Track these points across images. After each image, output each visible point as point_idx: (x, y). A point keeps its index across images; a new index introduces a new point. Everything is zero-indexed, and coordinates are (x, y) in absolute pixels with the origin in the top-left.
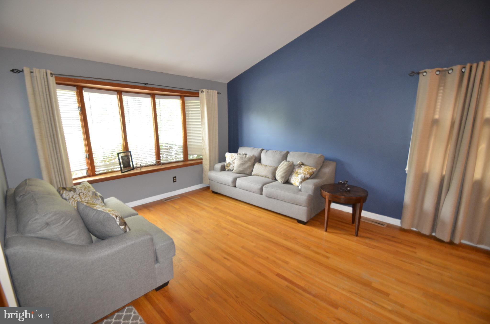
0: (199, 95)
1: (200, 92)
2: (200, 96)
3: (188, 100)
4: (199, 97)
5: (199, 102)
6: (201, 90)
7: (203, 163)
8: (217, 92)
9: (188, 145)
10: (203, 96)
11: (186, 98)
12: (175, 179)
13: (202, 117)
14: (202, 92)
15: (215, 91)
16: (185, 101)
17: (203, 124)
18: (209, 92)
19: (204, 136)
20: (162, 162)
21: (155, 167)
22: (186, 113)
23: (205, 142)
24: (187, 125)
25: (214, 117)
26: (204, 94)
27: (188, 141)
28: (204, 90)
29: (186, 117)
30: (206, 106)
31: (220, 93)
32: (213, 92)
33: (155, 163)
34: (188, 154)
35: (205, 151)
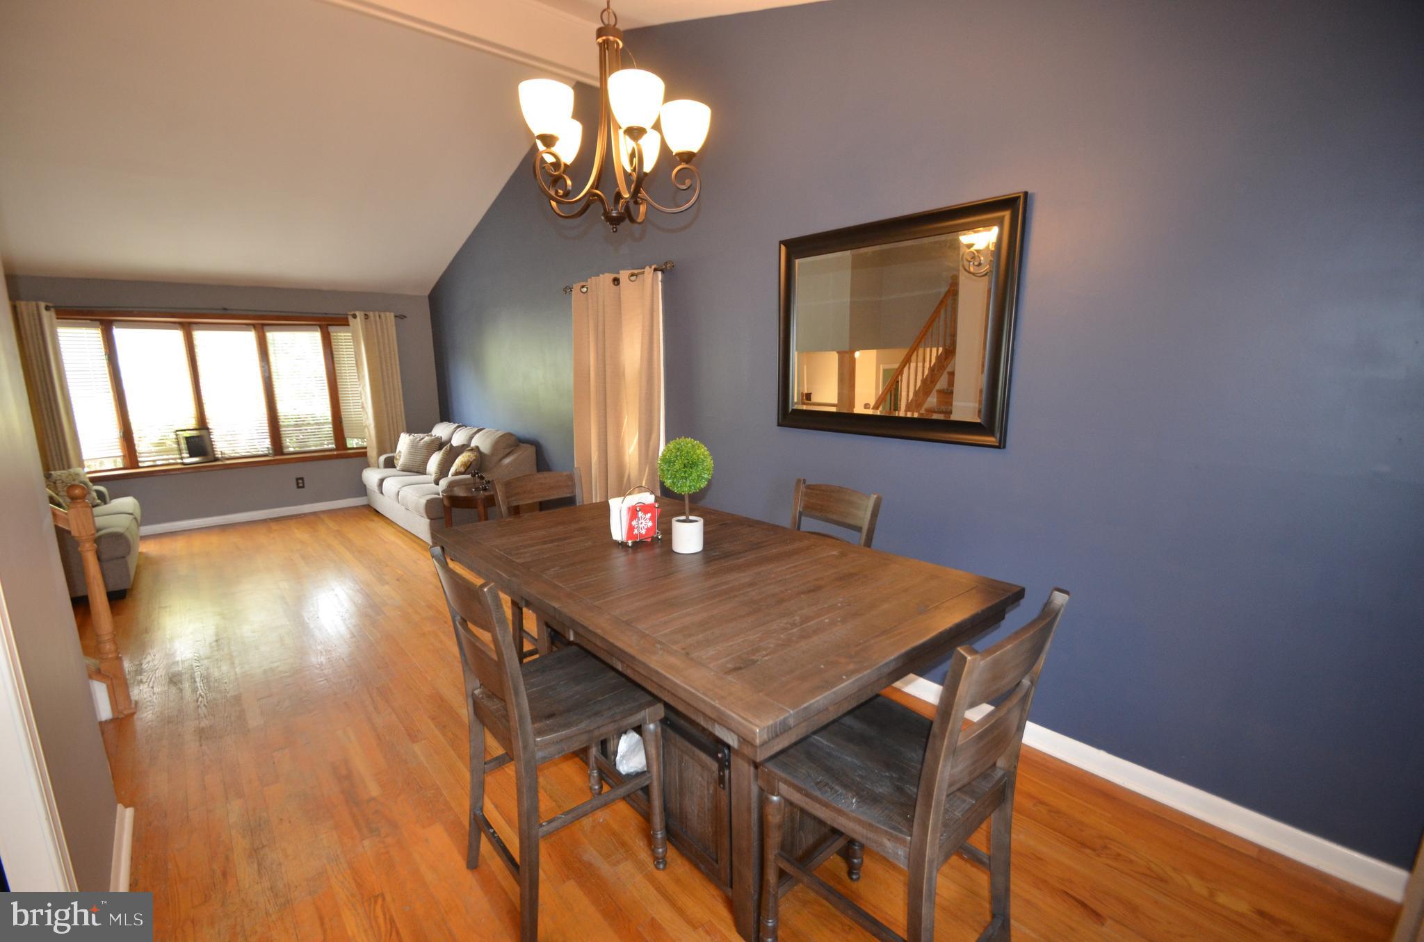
0: (348, 322)
1: (350, 318)
2: (351, 323)
3: (336, 332)
4: (348, 325)
5: (350, 334)
6: (353, 313)
7: (368, 454)
8: (392, 315)
9: (343, 419)
10: (357, 323)
11: (331, 329)
12: (300, 483)
13: (358, 364)
14: (355, 316)
15: (388, 314)
16: (332, 334)
17: (360, 378)
18: (366, 316)
19: (364, 402)
20: (286, 450)
21: (272, 458)
22: (335, 356)
23: (367, 412)
24: (339, 380)
25: (389, 364)
26: (357, 319)
27: (342, 410)
28: (357, 313)
29: (336, 365)
30: (364, 344)
31: (405, 317)
32: (382, 315)
33: (272, 450)
34: (346, 437)
35: (369, 432)
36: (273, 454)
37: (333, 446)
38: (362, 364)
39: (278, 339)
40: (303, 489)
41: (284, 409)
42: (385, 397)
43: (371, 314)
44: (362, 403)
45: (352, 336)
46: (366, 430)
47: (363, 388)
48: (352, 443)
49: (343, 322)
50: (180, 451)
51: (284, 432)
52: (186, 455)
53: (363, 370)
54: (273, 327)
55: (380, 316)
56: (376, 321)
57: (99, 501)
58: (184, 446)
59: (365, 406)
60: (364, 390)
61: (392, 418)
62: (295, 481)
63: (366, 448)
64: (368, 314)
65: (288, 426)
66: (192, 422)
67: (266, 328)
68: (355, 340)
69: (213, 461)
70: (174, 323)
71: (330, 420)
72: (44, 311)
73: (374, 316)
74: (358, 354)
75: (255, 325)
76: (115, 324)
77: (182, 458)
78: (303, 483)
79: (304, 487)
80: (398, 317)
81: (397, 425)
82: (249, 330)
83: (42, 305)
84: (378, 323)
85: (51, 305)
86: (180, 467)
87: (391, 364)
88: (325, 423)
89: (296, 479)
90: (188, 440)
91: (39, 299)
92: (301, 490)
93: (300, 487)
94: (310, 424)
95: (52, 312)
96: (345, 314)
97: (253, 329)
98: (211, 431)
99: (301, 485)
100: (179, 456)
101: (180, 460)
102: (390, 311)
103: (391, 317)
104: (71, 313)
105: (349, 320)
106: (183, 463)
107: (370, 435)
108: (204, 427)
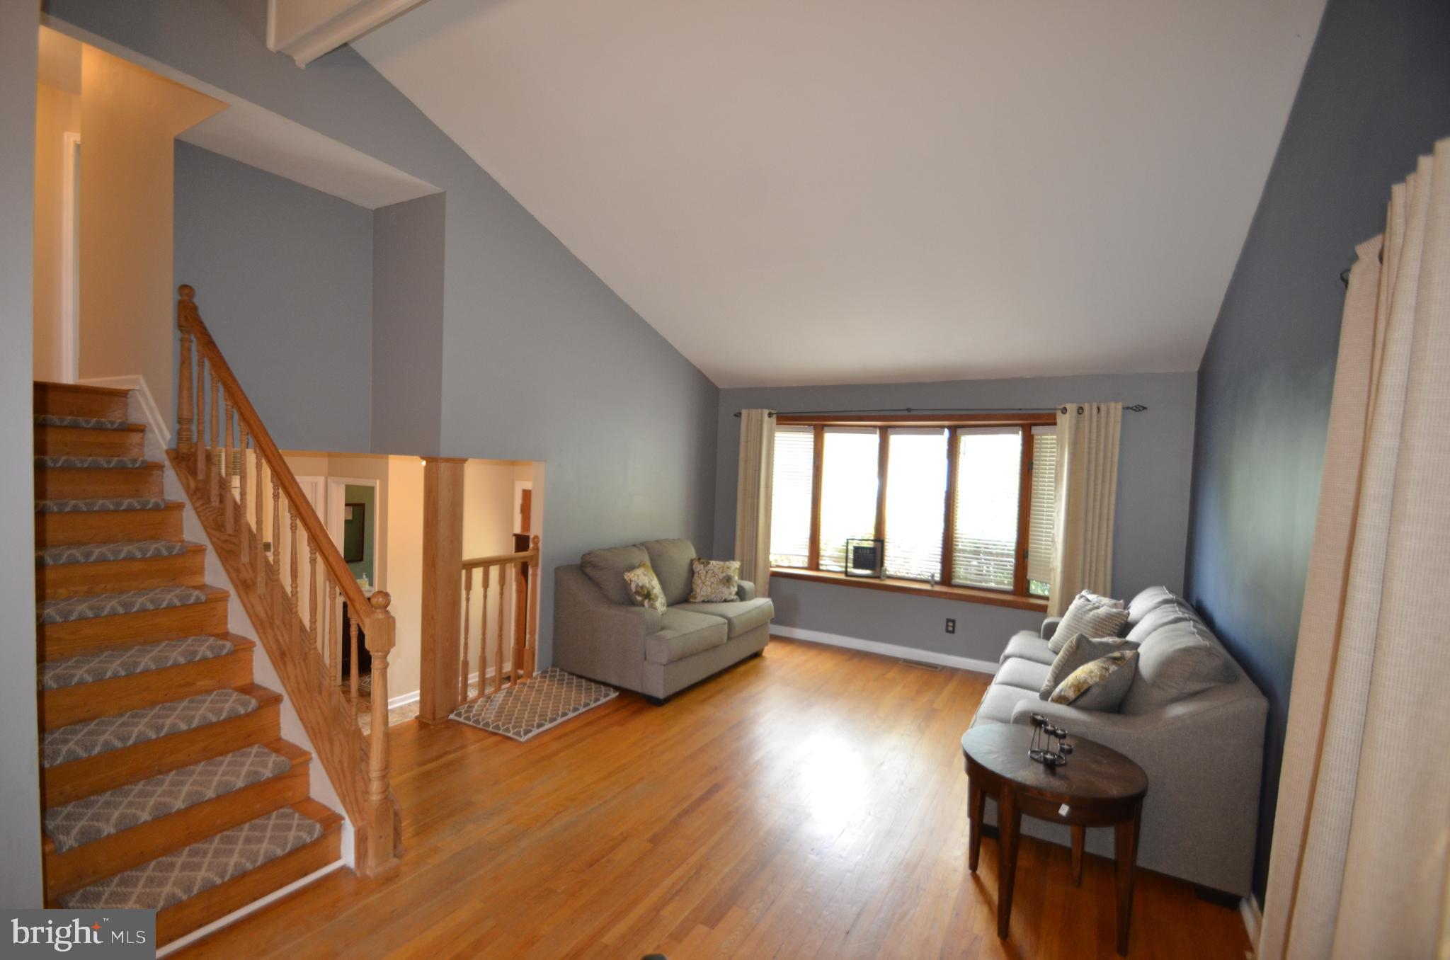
0: (1055, 419)
1: (1059, 414)
2: (1058, 421)
3: (1041, 435)
4: (1055, 424)
5: (1055, 437)
6: (1062, 407)
7: (1048, 610)
8: (1120, 406)
9: (1030, 553)
10: (1065, 422)
11: (1035, 430)
12: (951, 626)
13: (1057, 479)
14: (1064, 411)
15: (1112, 405)
16: (1036, 437)
17: (1056, 498)
18: (1080, 411)
19: (1056, 533)
20: (956, 581)
21: (937, 588)
22: (1034, 466)
23: (1056, 549)
24: (1033, 500)
25: (1100, 481)
26: (1068, 415)
27: (1030, 541)
28: (1068, 406)
29: (1034, 479)
30: (1069, 450)
31: (1144, 408)
32: (1103, 408)
33: (937, 578)
34: (1028, 577)
35: (1055, 577)
36: (937, 583)
37: (1011, 588)
38: (1062, 479)
39: (970, 443)
40: (951, 634)
41: (966, 532)
42: (1086, 531)
43: (1086, 407)
44: (1054, 534)
45: (1057, 440)
46: (1052, 575)
47: (1058, 512)
48: (1035, 588)
49: (1049, 420)
50: (846, 560)
51: (958, 558)
52: (850, 565)
53: (1061, 485)
54: (967, 429)
55: (1099, 409)
56: (1091, 417)
57: (735, 597)
58: (851, 556)
59: (1056, 540)
60: (1058, 516)
61: (1091, 562)
62: (945, 622)
63: (1047, 598)
64: (1082, 406)
65: (964, 551)
66: (870, 532)
67: (959, 431)
68: (1060, 443)
69: (878, 577)
70: (875, 427)
71: (1013, 552)
72: (766, 418)
73: (1091, 409)
74: (1059, 465)
75: (949, 427)
76: (826, 428)
77: (846, 567)
78: (954, 627)
79: (953, 632)
80: (1131, 408)
81: (1096, 575)
82: (942, 433)
83: (766, 412)
84: (1095, 420)
85: (773, 412)
86: (842, 577)
87: (1103, 482)
88: (1008, 555)
89: (948, 620)
90: (857, 550)
91: (763, 407)
92: (948, 634)
93: (948, 631)
94: (991, 554)
95: (774, 419)
96: (1056, 409)
97: (946, 432)
98: (886, 544)
99: (950, 629)
100: (844, 564)
101: (844, 569)
102: (1116, 401)
103: (1116, 409)
104: (789, 419)
105: (1057, 417)
106: (846, 573)
107: (1055, 581)
108: (879, 539)
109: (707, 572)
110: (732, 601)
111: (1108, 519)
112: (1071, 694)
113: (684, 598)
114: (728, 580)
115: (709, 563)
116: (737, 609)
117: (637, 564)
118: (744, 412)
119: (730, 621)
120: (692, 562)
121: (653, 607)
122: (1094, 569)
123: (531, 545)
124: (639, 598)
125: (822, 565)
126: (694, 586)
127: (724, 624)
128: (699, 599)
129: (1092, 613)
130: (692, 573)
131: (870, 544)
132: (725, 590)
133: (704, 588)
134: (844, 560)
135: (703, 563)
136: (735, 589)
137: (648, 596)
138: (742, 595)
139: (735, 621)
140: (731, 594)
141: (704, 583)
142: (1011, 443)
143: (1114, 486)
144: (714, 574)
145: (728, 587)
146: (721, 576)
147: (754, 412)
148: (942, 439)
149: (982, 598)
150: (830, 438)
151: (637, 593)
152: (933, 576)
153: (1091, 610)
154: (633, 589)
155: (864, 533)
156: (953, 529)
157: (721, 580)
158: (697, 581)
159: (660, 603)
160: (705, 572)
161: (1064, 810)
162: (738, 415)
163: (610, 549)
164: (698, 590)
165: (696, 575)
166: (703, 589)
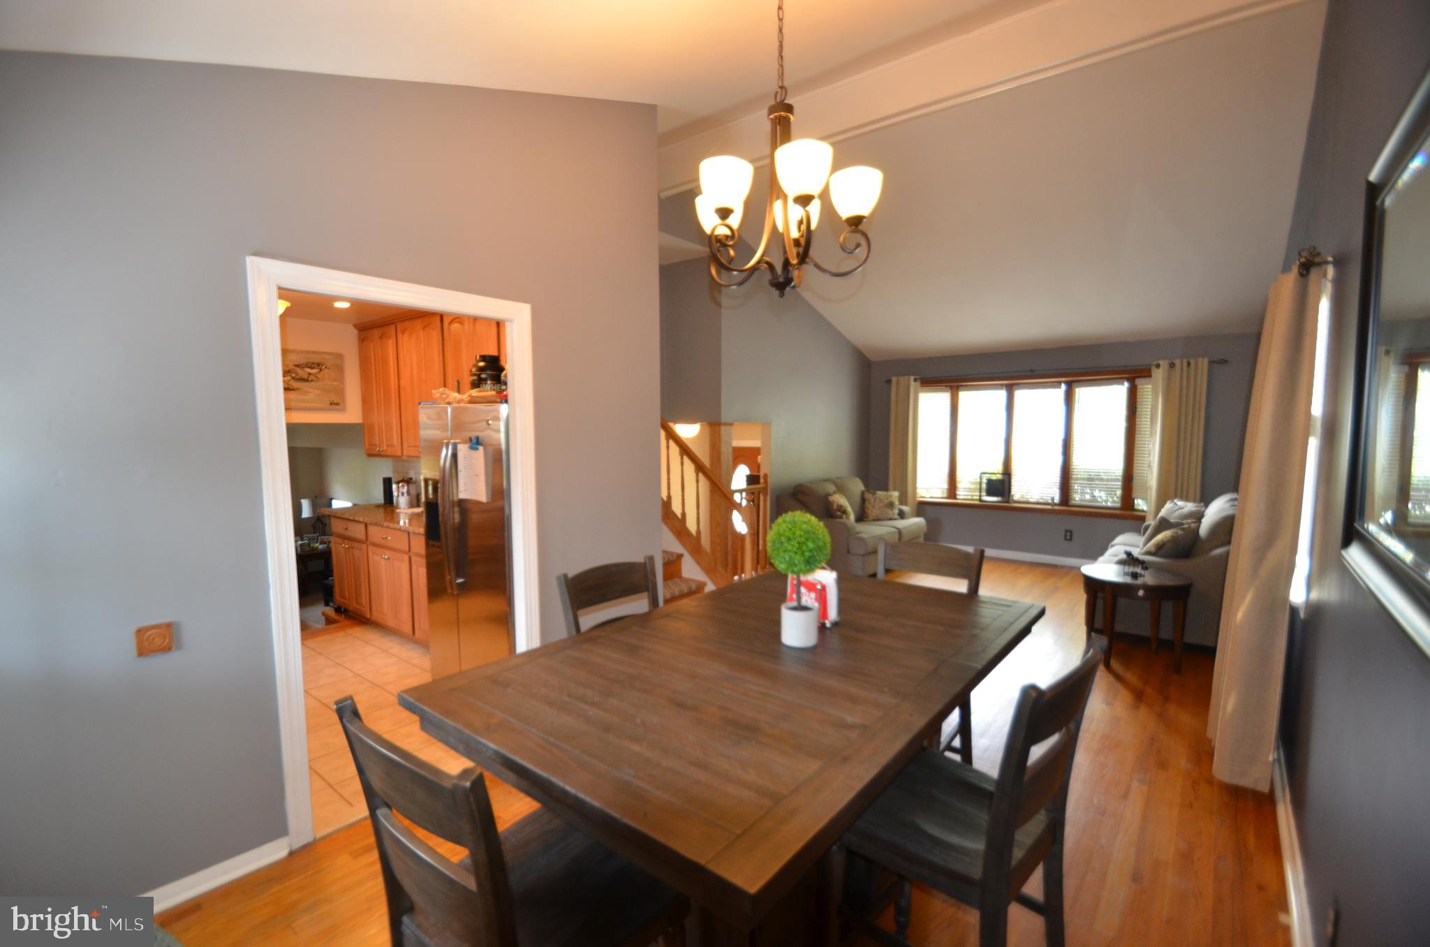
1: (1153, 369)
2: (1153, 374)
3: (1143, 385)
4: (1150, 376)
5: (1152, 385)
6: (1155, 363)
7: (1146, 519)
8: (1206, 360)
9: (1134, 478)
10: (1159, 375)
11: (1138, 381)
12: (1069, 535)
13: (1153, 419)
14: (1158, 366)
15: (1200, 360)
16: (1139, 387)
17: (1152, 433)
18: (1172, 365)
19: (1152, 461)
20: (1073, 502)
21: (1056, 508)
22: (1138, 410)
23: (1152, 472)
24: (1136, 436)
25: (1190, 419)
26: (1161, 369)
27: (1134, 468)
28: (1161, 362)
29: (1137, 419)
30: (1162, 396)
31: (1226, 361)
32: (1192, 362)
33: (1057, 500)
34: (1133, 496)
35: (1151, 494)
36: (1056, 505)
37: (1118, 505)
38: (1157, 419)
39: (1084, 394)
40: (1070, 542)
41: (1080, 463)
42: (1178, 457)
43: (1177, 362)
44: (1150, 461)
45: (1154, 386)
46: (1149, 491)
47: (1153, 444)
48: (1138, 504)
49: (1146, 373)
50: (980, 490)
51: (1073, 484)
52: (984, 494)
53: (1156, 423)
54: (1081, 383)
55: (1189, 364)
56: (1182, 370)
57: (898, 517)
58: (984, 486)
59: (1152, 465)
60: (1153, 447)
61: (1182, 481)
62: (1063, 532)
63: (1145, 510)
64: (1174, 361)
65: (1079, 478)
66: (998, 468)
67: (1074, 385)
68: (1155, 390)
69: (1008, 502)
70: (1002, 385)
71: (1120, 478)
72: (912, 383)
73: (1182, 364)
74: (1154, 408)
75: (1066, 383)
76: (960, 388)
77: (980, 496)
78: (1071, 536)
79: (1071, 540)
80: (1216, 362)
81: (1187, 491)
82: (1060, 387)
83: (912, 378)
84: (1185, 372)
85: (917, 377)
86: (978, 502)
87: (1193, 418)
88: (1116, 480)
89: (1066, 531)
90: (990, 482)
91: (909, 375)
92: (1067, 542)
93: (1066, 539)
94: (1102, 480)
95: (918, 383)
96: (1151, 365)
97: (1063, 386)
98: (1013, 476)
99: (1069, 537)
100: (978, 494)
101: (978, 498)
102: (1203, 357)
103: (1204, 363)
104: (931, 382)
105: (1152, 371)
106: (980, 500)
107: (1151, 497)
108: (1007, 472)
109: (875, 499)
110: (895, 519)
111: (1198, 447)
112: (1153, 550)
113: (861, 517)
114: (891, 505)
115: (875, 493)
116: (901, 524)
117: (832, 492)
118: (894, 379)
119: (899, 529)
120: (863, 493)
121: (848, 518)
122: (1185, 485)
123: (762, 480)
124: (839, 513)
125: (959, 495)
126: (866, 510)
127: (896, 532)
128: (871, 518)
129: (1178, 512)
130: (863, 500)
131: (999, 477)
132: (890, 512)
133: (874, 510)
134: (978, 491)
135: (871, 493)
136: (896, 511)
137: (844, 512)
138: (902, 515)
139: (903, 531)
140: (894, 514)
141: (873, 507)
142: (1119, 392)
143: (1202, 423)
144: (881, 500)
145: (892, 510)
146: (886, 502)
147: (902, 378)
148: (1059, 393)
149: (1094, 514)
150: (964, 396)
151: (838, 510)
152: (1053, 499)
153: (1178, 510)
154: (835, 507)
155: (995, 468)
156: (1069, 461)
157: (886, 505)
158: (868, 505)
159: (852, 517)
160: (873, 499)
161: (1141, 593)
162: (889, 382)
163: (811, 482)
164: (869, 512)
165: (867, 502)
166: (873, 512)
